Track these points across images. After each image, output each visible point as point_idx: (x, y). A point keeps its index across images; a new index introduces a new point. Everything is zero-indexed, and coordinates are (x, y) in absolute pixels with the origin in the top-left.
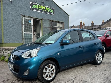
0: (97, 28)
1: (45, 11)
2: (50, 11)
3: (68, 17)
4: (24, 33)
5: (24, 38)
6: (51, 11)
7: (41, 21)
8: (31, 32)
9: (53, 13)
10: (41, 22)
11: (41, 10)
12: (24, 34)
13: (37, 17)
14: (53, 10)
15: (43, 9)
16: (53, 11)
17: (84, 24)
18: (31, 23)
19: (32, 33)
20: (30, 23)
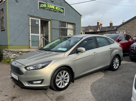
0: (113, 30)
1: (55, 11)
2: (60, 11)
3: (81, 18)
4: (31, 34)
5: (31, 39)
6: (62, 11)
7: (50, 21)
8: (38, 33)
9: (63, 13)
10: (49, 23)
11: (50, 9)
12: (31, 36)
13: (45, 17)
14: (63, 9)
15: (53, 9)
16: (64, 11)
17: (101, 24)
18: (39, 24)
19: (40, 35)
20: (37, 23)
